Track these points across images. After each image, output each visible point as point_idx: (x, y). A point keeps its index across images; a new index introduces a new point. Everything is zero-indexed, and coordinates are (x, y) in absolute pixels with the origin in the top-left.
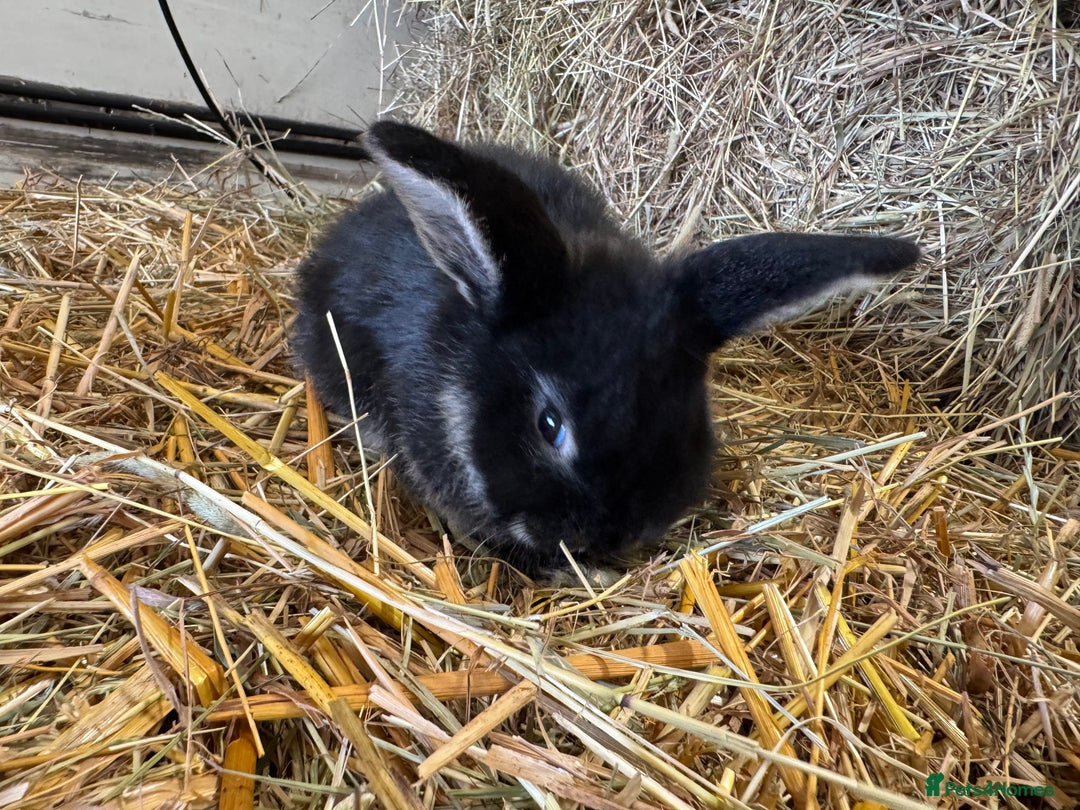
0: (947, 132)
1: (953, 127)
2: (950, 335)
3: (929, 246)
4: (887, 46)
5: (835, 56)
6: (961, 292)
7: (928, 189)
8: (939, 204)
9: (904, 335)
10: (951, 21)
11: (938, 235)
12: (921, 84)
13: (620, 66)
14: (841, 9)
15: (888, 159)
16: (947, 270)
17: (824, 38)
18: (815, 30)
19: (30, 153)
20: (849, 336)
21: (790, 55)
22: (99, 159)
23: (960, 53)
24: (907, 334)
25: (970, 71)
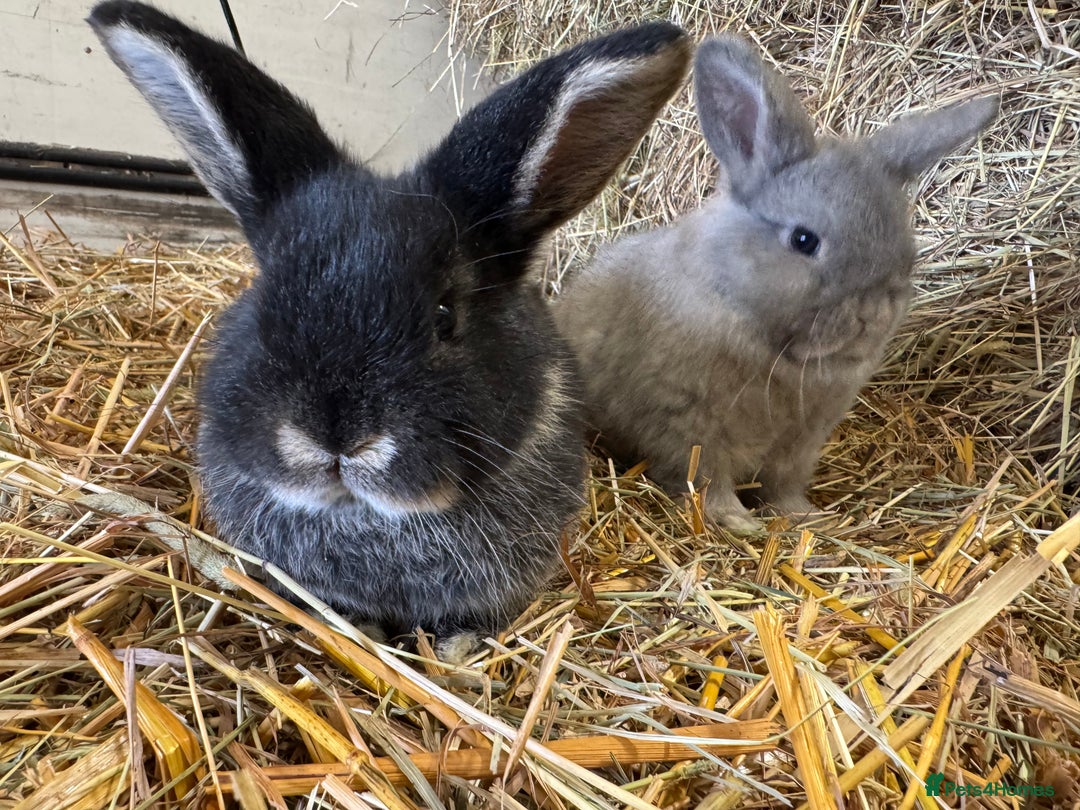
0: (1033, 172)
1: (1039, 166)
2: (1045, 388)
3: (1018, 292)
4: (965, 86)
5: (909, 99)
6: (1056, 341)
7: (1014, 232)
8: (1028, 248)
9: (994, 387)
10: (1034, 57)
11: (1027, 280)
12: (1003, 122)
13: (685, 118)
14: (911, 51)
15: (970, 202)
16: (1039, 316)
17: (896, 81)
18: (886, 73)
19: (134, 221)
20: (932, 388)
21: (861, 100)
22: (196, 224)
23: (1044, 89)
24: (996, 387)
25: (1057, 108)
